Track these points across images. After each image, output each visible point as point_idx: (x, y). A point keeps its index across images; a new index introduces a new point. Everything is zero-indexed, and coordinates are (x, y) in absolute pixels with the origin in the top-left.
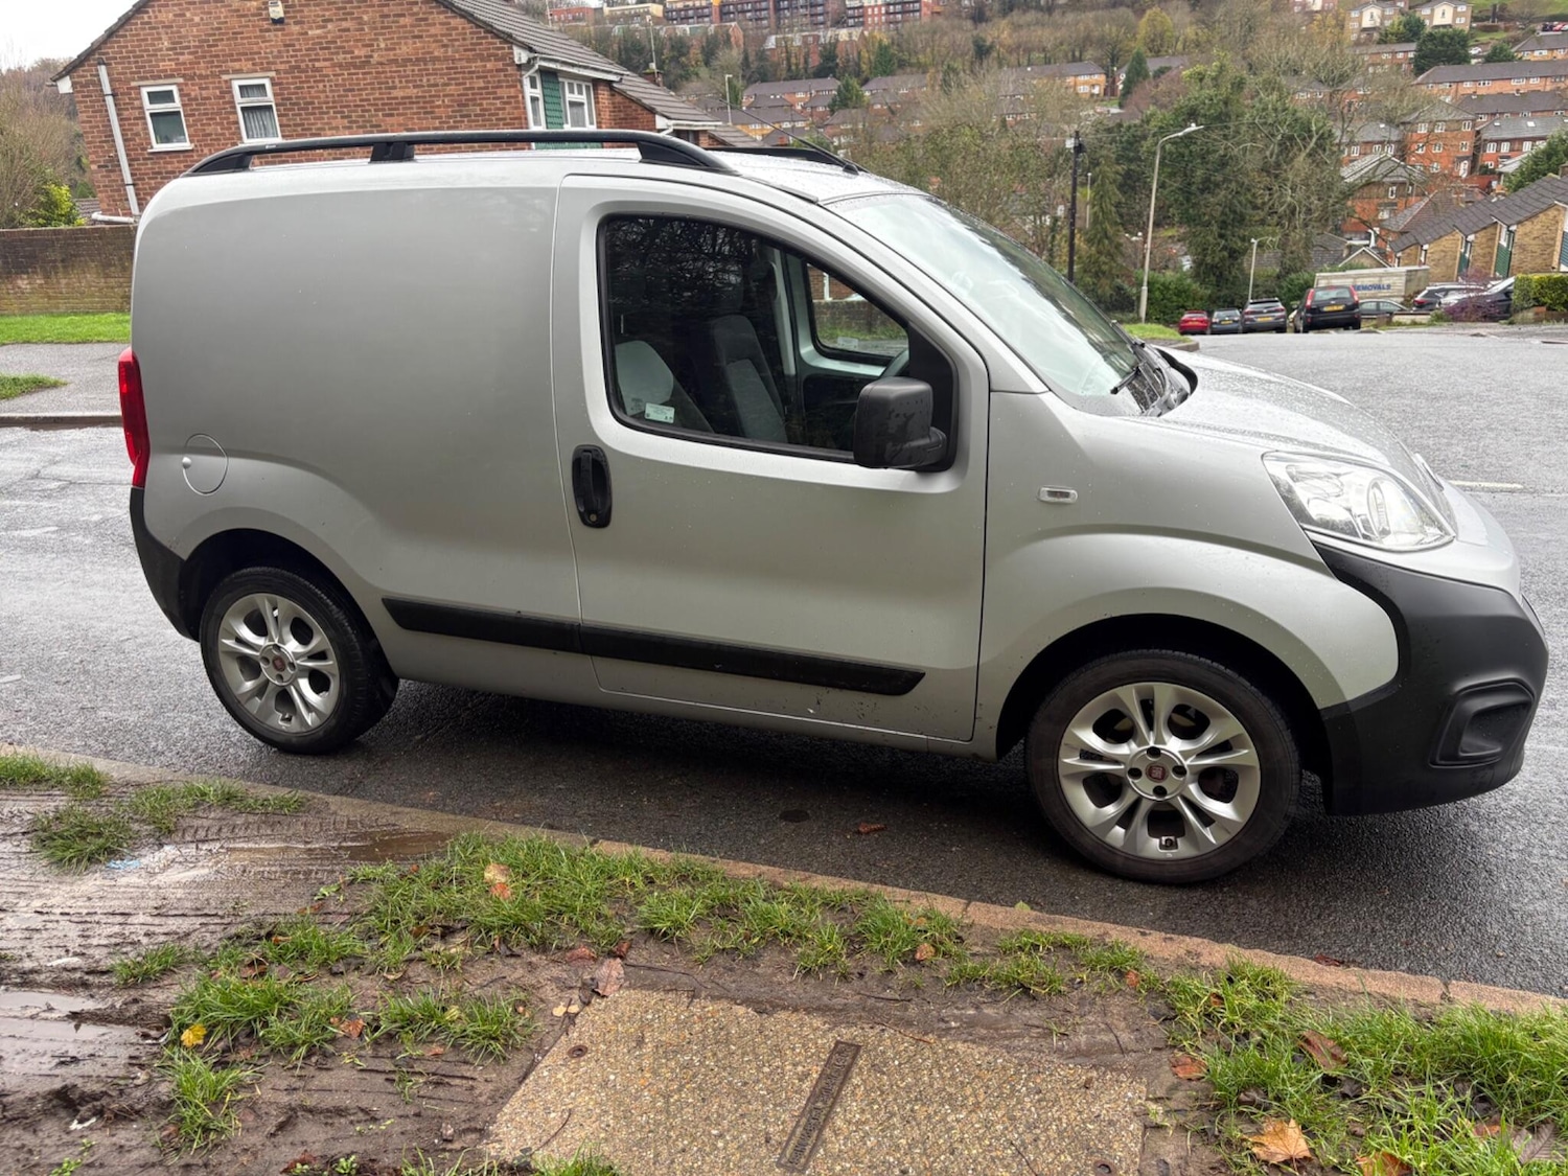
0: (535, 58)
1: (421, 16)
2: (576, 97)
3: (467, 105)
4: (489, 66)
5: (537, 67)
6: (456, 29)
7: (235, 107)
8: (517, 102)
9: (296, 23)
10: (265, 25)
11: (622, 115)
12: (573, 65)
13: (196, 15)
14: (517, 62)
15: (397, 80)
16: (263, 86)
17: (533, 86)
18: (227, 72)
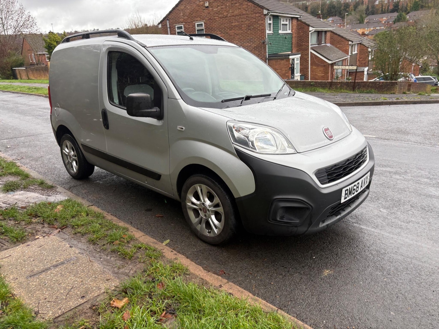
0: (269, 12)
1: (241, 3)
2: (285, 23)
3: (250, 26)
4: (257, 15)
5: (270, 15)
6: (249, 6)
7: (195, 30)
8: (263, 25)
9: (211, 7)
10: (204, 8)
11: (300, 27)
12: (283, 14)
13: (188, 6)
14: (264, 14)
15: (233, 21)
16: (202, 24)
17: (270, 20)
18: (194, 21)
